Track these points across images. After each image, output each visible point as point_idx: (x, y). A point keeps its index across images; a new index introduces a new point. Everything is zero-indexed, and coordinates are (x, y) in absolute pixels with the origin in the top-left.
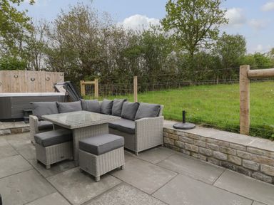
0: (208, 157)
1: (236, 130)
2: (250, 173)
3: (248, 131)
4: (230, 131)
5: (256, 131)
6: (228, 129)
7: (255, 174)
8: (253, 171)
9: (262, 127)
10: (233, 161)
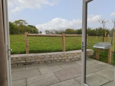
0: (18, 64)
1: (25, 53)
2: (33, 63)
3: (28, 52)
4: (22, 54)
5: (31, 52)
6: (21, 53)
7: (34, 63)
8: (34, 62)
9: (32, 50)
10: (28, 62)
